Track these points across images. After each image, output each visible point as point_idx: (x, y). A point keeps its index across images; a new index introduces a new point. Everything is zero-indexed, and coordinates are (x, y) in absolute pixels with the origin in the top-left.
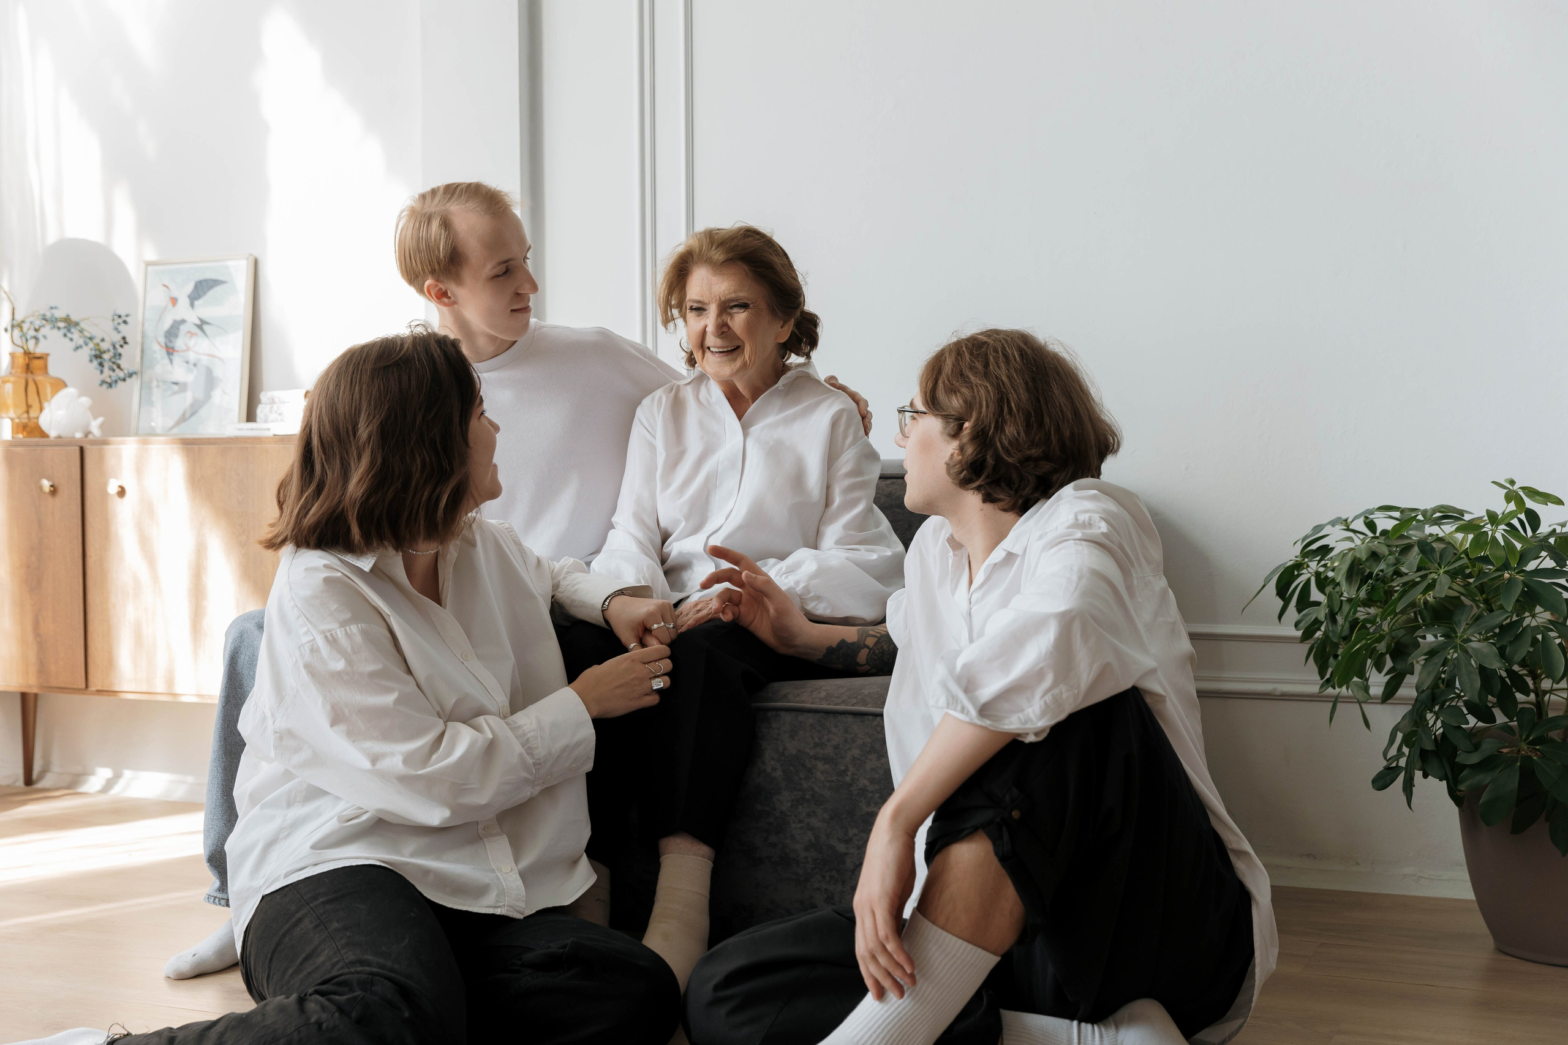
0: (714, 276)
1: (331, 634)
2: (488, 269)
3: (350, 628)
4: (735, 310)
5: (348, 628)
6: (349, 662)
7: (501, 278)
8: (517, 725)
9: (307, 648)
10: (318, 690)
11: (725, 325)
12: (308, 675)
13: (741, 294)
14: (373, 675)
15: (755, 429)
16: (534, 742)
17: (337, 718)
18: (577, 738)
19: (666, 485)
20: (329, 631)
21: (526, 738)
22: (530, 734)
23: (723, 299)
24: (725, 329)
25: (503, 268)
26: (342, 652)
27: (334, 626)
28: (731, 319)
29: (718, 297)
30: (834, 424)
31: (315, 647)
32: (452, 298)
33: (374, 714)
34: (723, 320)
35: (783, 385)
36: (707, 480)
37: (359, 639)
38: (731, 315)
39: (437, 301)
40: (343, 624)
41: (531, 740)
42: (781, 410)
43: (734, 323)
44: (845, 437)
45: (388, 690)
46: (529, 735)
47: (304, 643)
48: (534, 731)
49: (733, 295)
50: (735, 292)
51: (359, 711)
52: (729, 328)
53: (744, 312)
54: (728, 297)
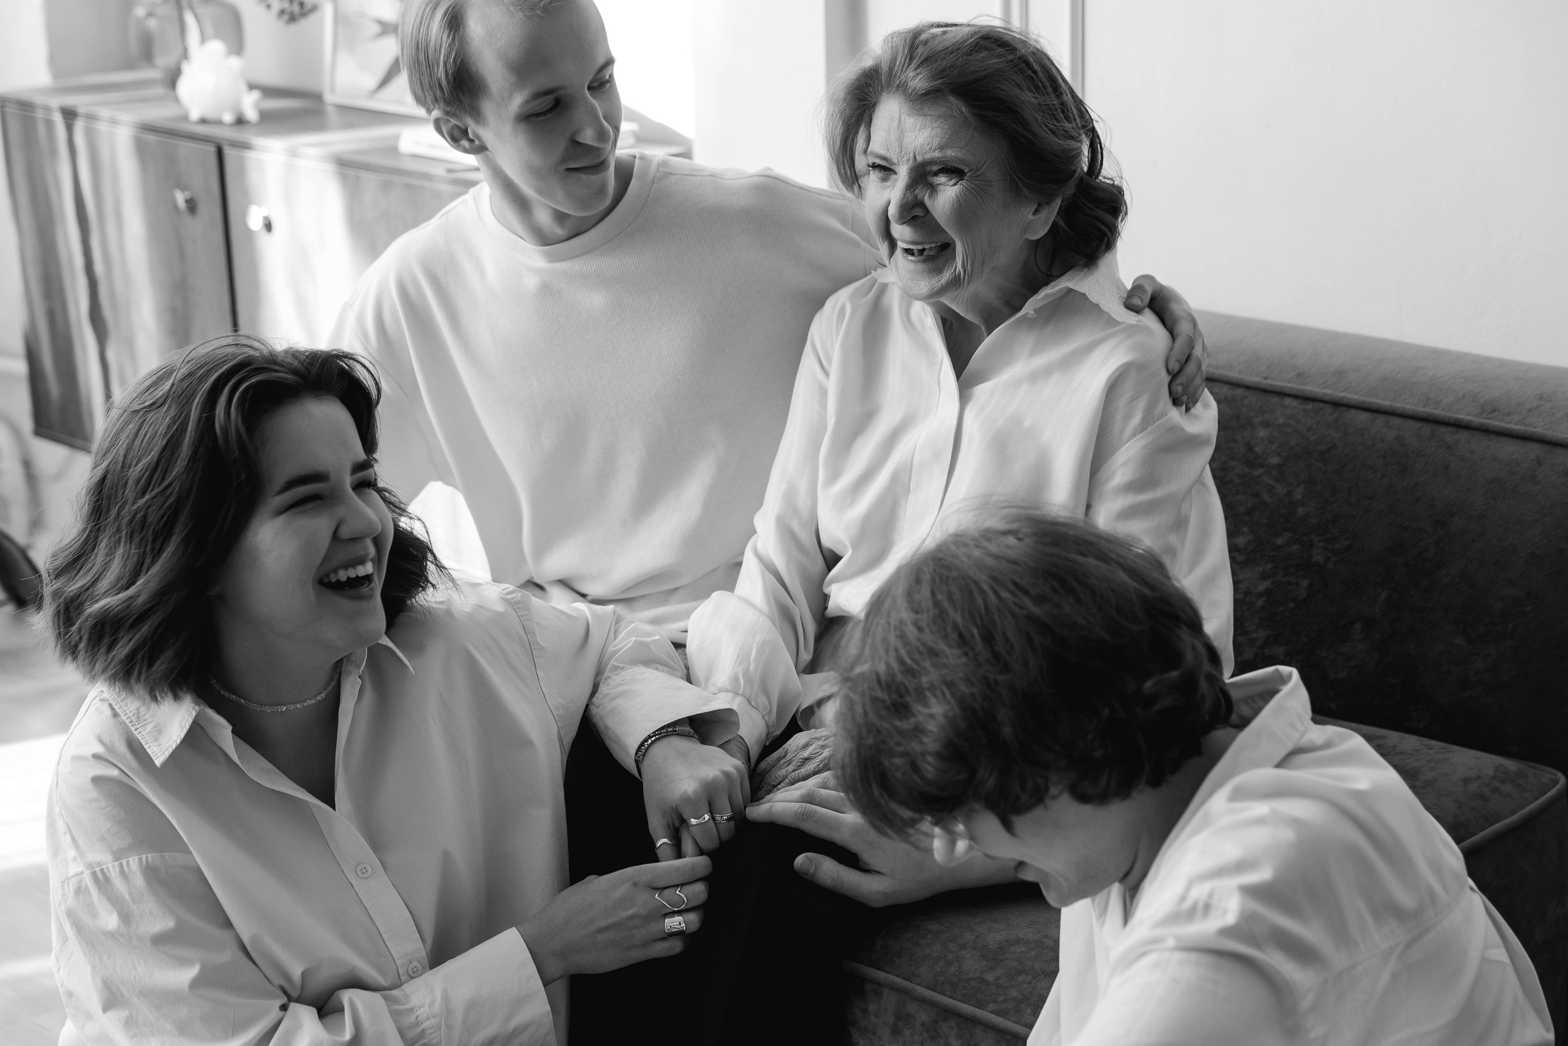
0: (909, 115)
1: (102, 870)
2: (517, 102)
3: (128, 862)
4: (942, 179)
5: (124, 862)
6: (126, 917)
7: (541, 118)
8: (408, 1006)
9: (73, 883)
10: (85, 954)
11: (921, 204)
12: (72, 929)
13: (950, 153)
14: (160, 940)
15: (981, 391)
16: (434, 1035)
17: (112, 1000)
18: (515, 1022)
19: (834, 475)
20: (99, 864)
21: (421, 1029)
22: (428, 1023)
23: (919, 159)
24: (918, 212)
25: (548, 100)
26: (116, 902)
27: (105, 858)
28: (931, 196)
29: (912, 154)
30: (1112, 388)
31: (83, 885)
32: (477, 142)
33: (163, 999)
34: (916, 197)
35: (1037, 311)
36: (895, 478)
37: (139, 880)
38: (933, 189)
39: (453, 144)
40: (118, 856)
41: (428, 1032)
42: (1035, 351)
43: (936, 203)
44: (1128, 417)
45: (185, 962)
46: (426, 1024)
47: (69, 876)
48: (434, 1017)
49: (937, 154)
50: (941, 148)
51: (141, 992)
52: (927, 211)
53: (955, 184)
54: (928, 156)
